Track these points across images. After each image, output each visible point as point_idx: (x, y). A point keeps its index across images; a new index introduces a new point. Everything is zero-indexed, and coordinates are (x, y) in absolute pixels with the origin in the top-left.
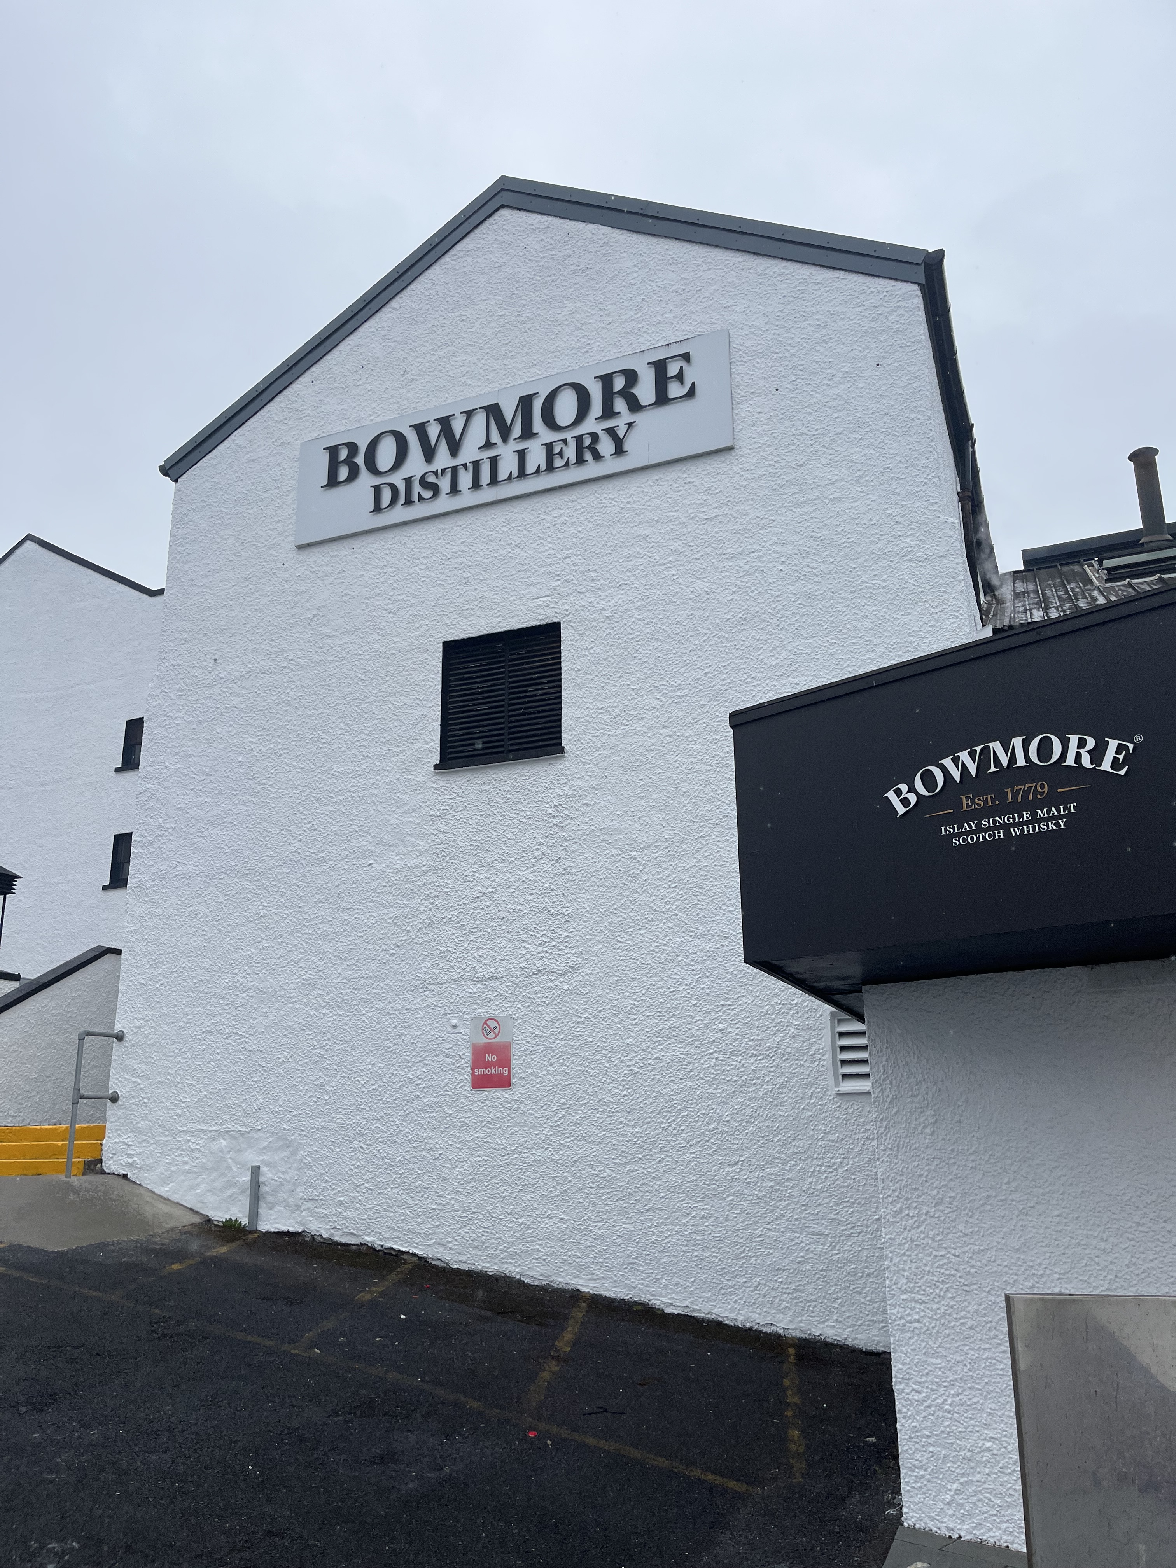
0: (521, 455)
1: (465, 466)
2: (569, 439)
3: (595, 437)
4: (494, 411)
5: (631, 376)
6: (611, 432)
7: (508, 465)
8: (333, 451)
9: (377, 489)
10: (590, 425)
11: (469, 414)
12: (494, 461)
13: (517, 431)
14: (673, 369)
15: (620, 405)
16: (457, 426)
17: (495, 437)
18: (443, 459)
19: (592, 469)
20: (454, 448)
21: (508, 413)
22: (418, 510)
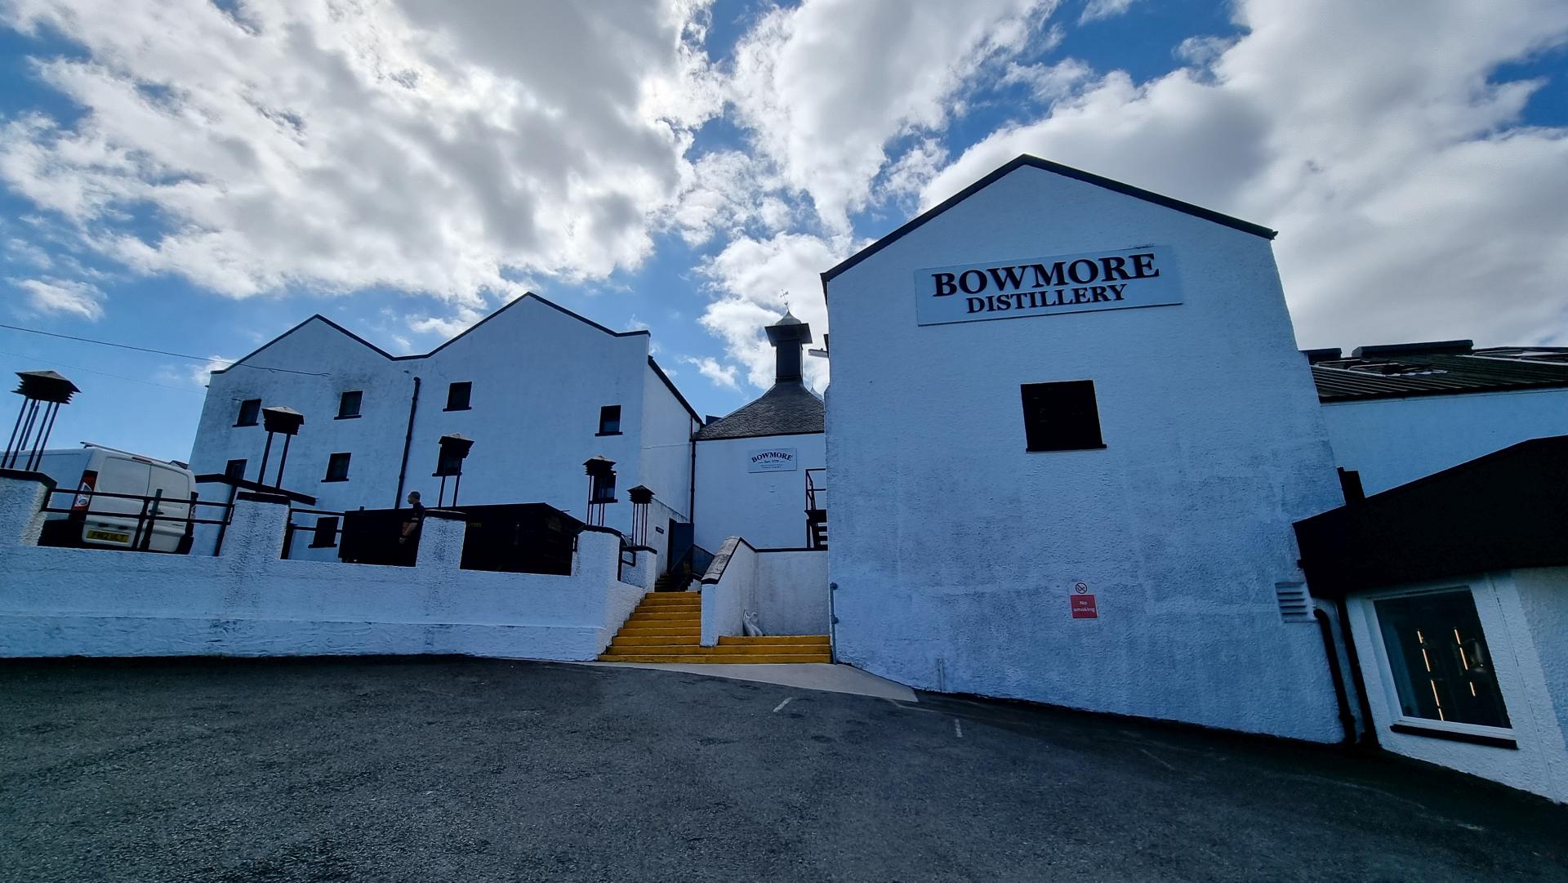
0: (1060, 293)
1: (1025, 295)
2: (1088, 288)
3: (1103, 289)
4: (1039, 269)
5: (1120, 262)
6: (1113, 288)
7: (1051, 297)
8: (938, 277)
9: (970, 301)
10: (1099, 282)
11: (1024, 268)
12: (1043, 294)
13: (1054, 280)
14: (1144, 261)
15: (1115, 274)
16: (1017, 273)
17: (1041, 281)
18: (1009, 288)
19: (1102, 305)
20: (1017, 284)
21: (1049, 270)
22: (996, 314)
